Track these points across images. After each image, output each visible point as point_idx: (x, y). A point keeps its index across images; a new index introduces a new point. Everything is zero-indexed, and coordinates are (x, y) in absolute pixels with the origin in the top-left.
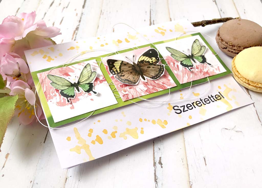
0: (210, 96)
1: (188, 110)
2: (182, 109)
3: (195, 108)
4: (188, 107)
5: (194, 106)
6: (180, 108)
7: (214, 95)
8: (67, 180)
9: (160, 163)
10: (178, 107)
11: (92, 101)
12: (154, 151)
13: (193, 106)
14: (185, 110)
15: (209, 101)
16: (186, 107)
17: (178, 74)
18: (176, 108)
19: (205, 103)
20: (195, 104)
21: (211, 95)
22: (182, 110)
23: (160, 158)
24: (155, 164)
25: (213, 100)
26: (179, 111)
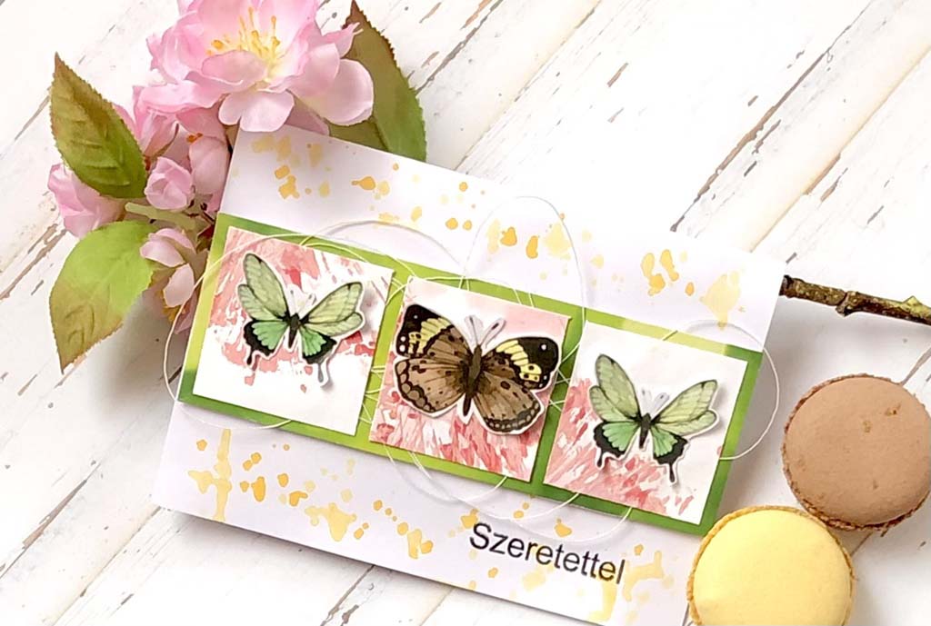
0: (592, 556)
1: (503, 553)
2: (493, 541)
3: (527, 558)
4: (510, 546)
5: (528, 553)
6: (490, 536)
7: (602, 560)
8: (159, 512)
9: (346, 617)
10: (489, 530)
11: (302, 392)
12: (358, 582)
13: (525, 552)
14: (497, 549)
15: (575, 565)
16: (506, 543)
17: (565, 451)
18: (481, 530)
19: (561, 563)
20: (534, 550)
21: (596, 556)
22: (491, 545)
23: (356, 607)
24: (336, 609)
25: (588, 569)
26: (481, 542)
